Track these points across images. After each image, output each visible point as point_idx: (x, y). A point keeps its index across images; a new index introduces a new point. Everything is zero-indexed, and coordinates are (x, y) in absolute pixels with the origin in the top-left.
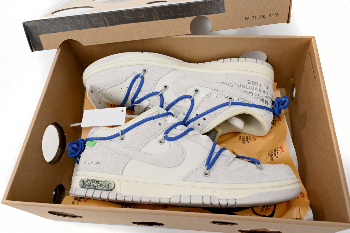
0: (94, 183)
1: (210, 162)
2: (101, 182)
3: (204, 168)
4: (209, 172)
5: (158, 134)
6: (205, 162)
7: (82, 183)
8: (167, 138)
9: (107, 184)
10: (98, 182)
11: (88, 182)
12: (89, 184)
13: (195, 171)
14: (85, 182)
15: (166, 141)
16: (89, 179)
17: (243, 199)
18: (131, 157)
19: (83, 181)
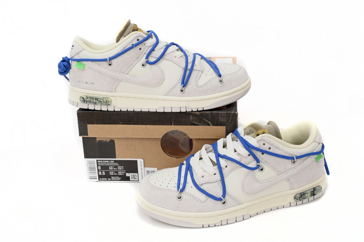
0: (93, 100)
1: (184, 82)
2: (99, 99)
3: (180, 86)
4: (184, 89)
5: (140, 58)
6: (181, 82)
7: (82, 99)
8: (148, 62)
9: (105, 100)
10: (96, 99)
11: (88, 99)
12: (89, 101)
13: (173, 88)
14: (85, 99)
15: (148, 65)
16: (88, 97)
17: (208, 106)
18: (121, 80)
19: (83, 98)
